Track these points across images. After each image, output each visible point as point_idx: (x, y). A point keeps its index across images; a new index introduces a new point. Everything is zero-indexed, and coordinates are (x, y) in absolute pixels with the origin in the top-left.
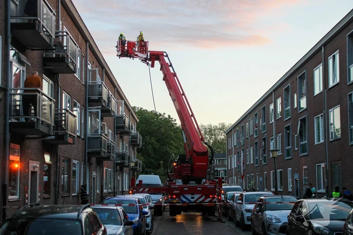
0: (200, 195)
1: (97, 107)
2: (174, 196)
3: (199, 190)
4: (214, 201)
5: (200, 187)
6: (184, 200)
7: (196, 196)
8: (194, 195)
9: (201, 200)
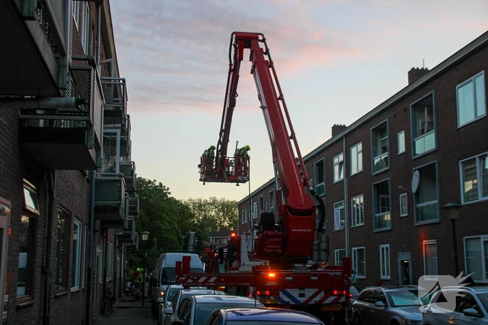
0: (316, 290)
1: (112, 125)
2: (267, 293)
3: (314, 281)
4: (341, 301)
5: (315, 275)
6: (286, 299)
7: (309, 293)
8: (303, 289)
9: (317, 299)
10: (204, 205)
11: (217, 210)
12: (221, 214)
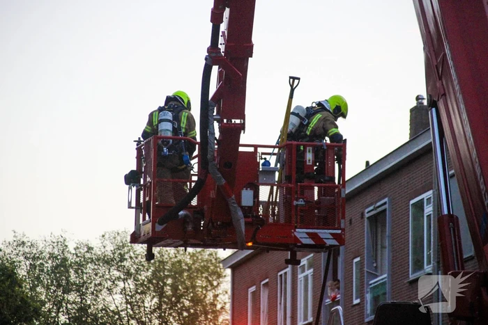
10: (79, 267)
11: (131, 284)
12: (150, 302)
